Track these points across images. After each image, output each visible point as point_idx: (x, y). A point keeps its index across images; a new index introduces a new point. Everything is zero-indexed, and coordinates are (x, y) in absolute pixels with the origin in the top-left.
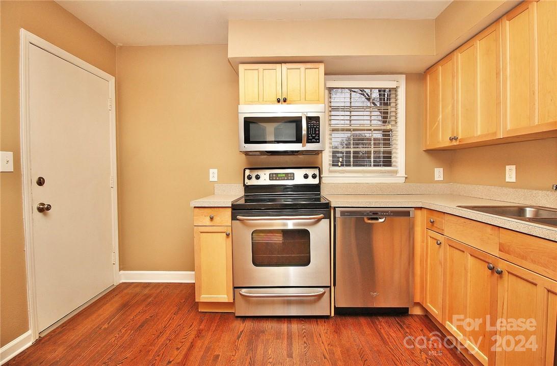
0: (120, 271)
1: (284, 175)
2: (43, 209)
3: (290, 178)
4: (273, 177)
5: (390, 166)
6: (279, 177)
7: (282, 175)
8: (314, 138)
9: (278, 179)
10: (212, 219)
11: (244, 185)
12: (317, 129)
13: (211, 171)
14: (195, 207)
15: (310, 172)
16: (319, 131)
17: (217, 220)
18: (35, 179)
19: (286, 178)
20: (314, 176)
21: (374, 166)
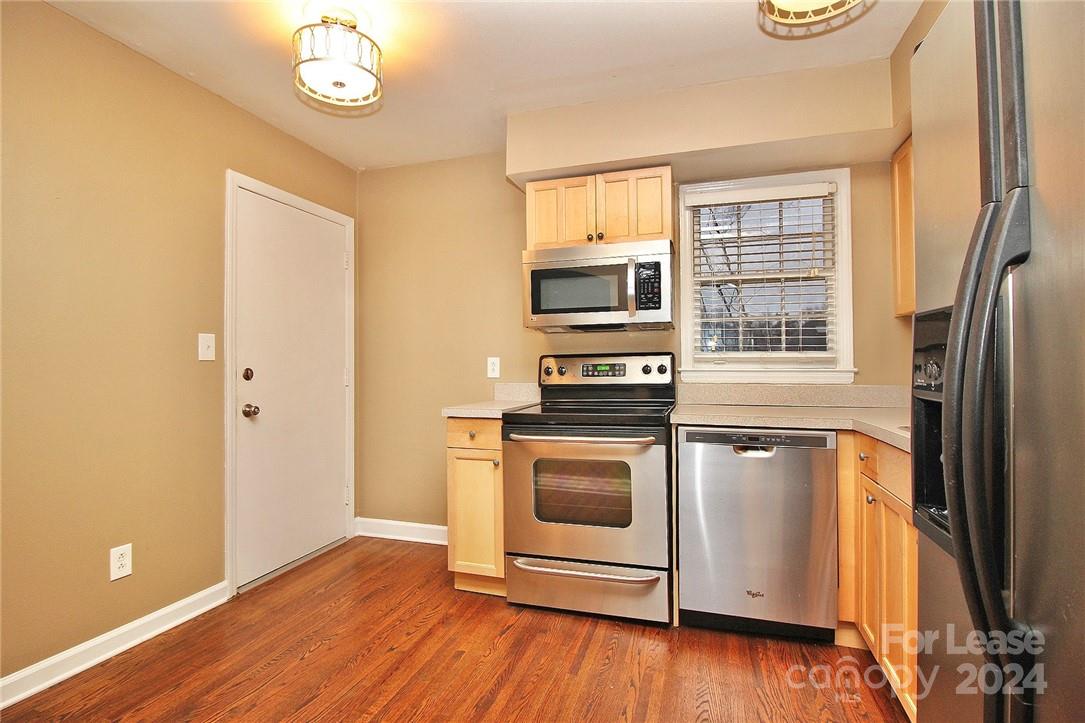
0: (355, 516)
1: (608, 368)
2: (250, 413)
3: (617, 373)
4: (588, 371)
5: (824, 349)
6: (599, 372)
7: (603, 368)
8: (650, 300)
9: (596, 373)
10: (472, 437)
11: (540, 385)
12: (656, 285)
13: (490, 360)
14: (449, 417)
15: (654, 362)
16: (659, 288)
17: (481, 440)
18: (241, 372)
19: (610, 374)
20: (662, 370)
21: (788, 349)
